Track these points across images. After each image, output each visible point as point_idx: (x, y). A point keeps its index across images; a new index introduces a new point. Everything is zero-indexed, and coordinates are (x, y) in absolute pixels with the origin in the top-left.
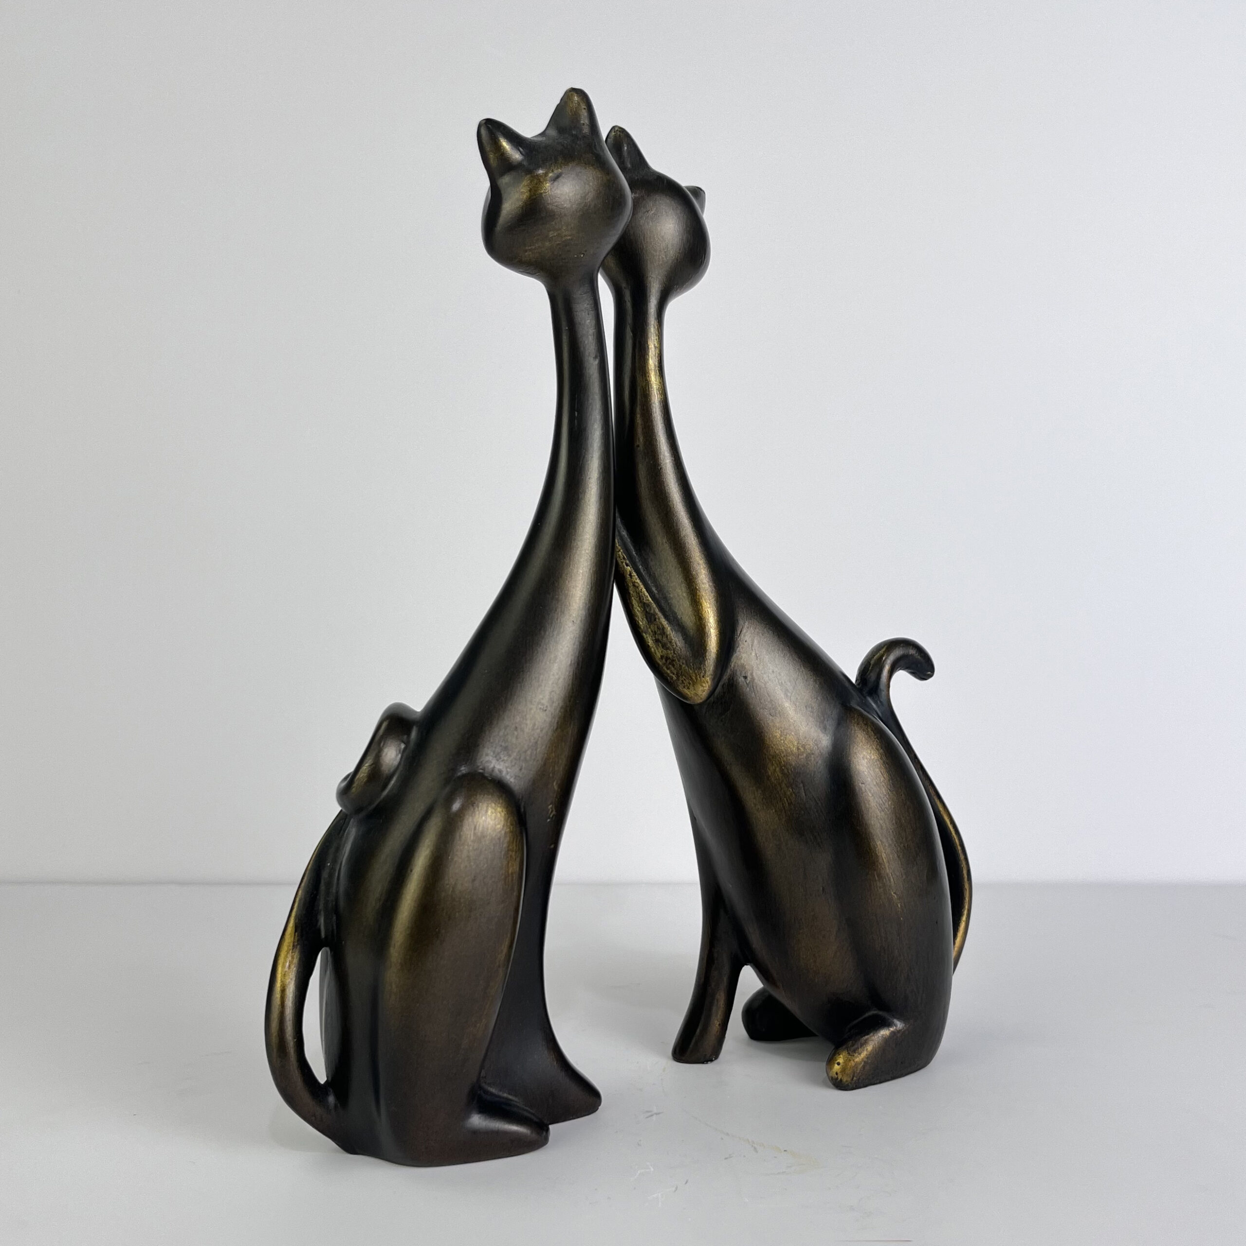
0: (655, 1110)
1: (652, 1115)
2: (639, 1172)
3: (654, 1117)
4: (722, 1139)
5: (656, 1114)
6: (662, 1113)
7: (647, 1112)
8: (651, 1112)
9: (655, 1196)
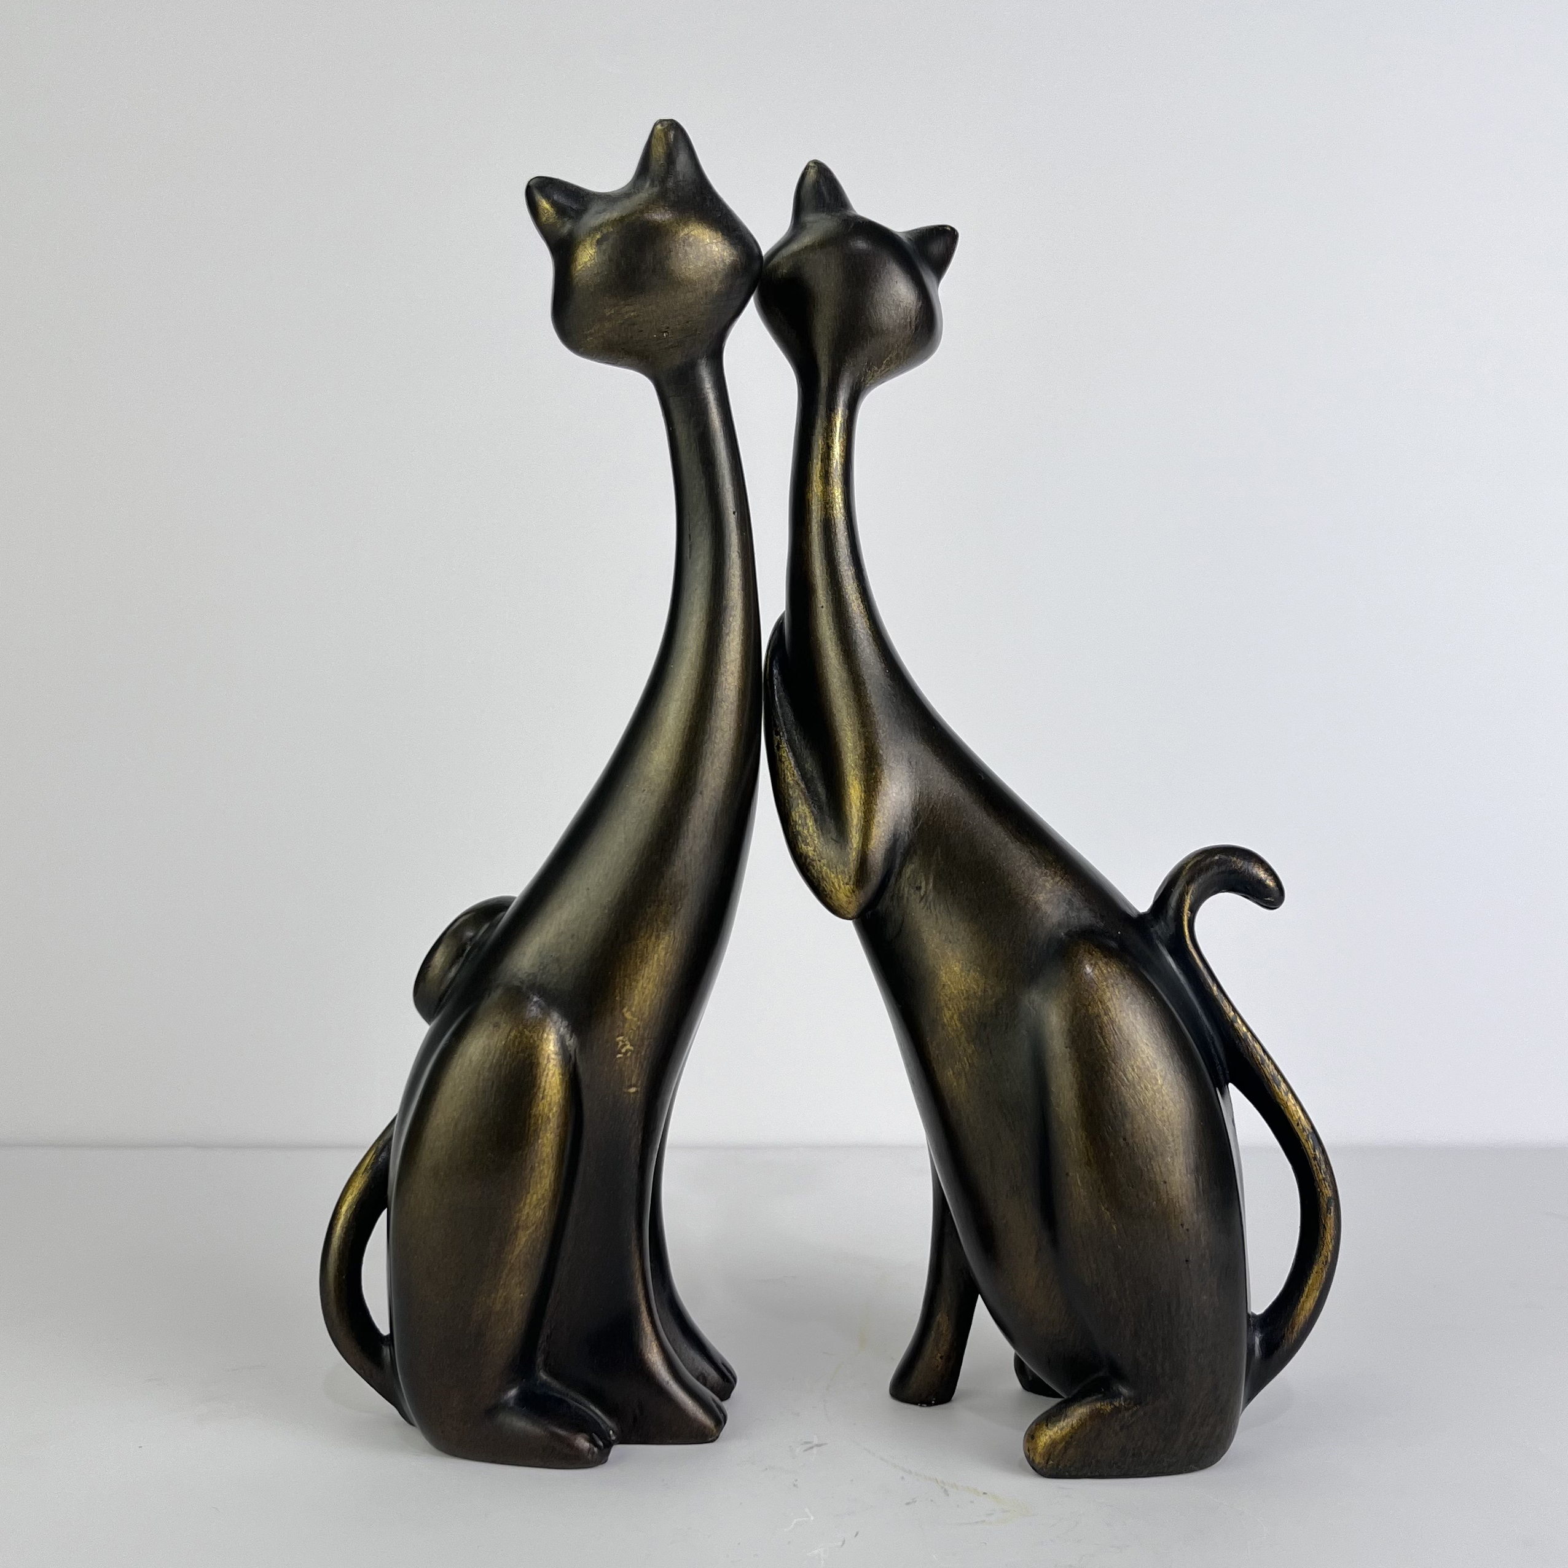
0: (816, 1441)
1: (812, 1448)
2: (795, 1521)
3: (815, 1450)
4: (903, 1478)
5: (817, 1446)
6: (825, 1444)
7: (806, 1443)
8: (810, 1443)
9: (816, 1552)
